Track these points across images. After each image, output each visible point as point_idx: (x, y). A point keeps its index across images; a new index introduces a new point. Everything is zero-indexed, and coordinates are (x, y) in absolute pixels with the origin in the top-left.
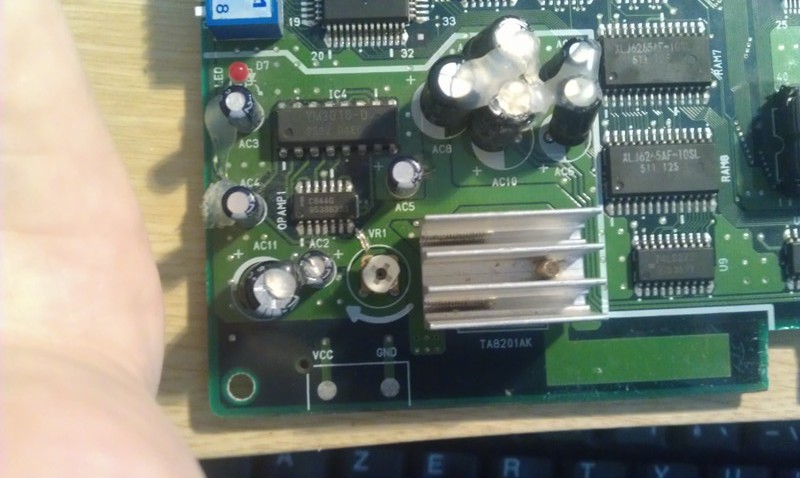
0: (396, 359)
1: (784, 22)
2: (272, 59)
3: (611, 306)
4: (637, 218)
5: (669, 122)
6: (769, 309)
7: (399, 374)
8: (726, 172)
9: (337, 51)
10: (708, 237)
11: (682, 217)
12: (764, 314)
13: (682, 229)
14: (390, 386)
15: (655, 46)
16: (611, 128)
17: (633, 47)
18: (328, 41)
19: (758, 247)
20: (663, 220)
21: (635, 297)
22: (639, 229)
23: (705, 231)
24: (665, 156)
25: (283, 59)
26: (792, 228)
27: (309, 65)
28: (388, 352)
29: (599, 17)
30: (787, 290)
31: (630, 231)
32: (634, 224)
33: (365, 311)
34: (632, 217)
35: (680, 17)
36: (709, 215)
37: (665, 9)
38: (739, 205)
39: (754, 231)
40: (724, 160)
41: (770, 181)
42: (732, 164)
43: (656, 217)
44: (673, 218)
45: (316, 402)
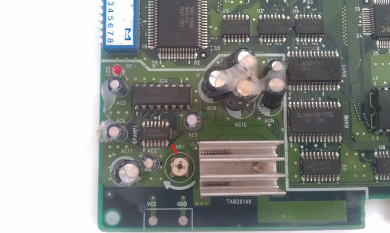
0: (186, 207)
1: (377, 52)
2: (134, 64)
3: (290, 185)
4: (304, 144)
5: (320, 99)
6: (366, 189)
7: (188, 214)
8: (347, 123)
9: (164, 61)
10: (337, 154)
11: (325, 144)
12: (364, 192)
13: (325, 150)
14: (183, 220)
15: (314, 62)
16: (292, 101)
17: (304, 63)
18: (160, 56)
19: (362, 160)
20: (316, 146)
21: (301, 181)
22: (304, 149)
23: (336, 151)
24: (317, 115)
25: (139, 64)
26: (378, 151)
27: (151, 67)
28: (183, 204)
29: (288, 48)
30: (375, 180)
31: (300, 150)
32: (302, 147)
33: (172, 184)
34: (301, 144)
35: (327, 49)
36: (338, 144)
37: (320, 45)
38: (353, 139)
39: (360, 152)
40: (346, 117)
41: (368, 128)
42: (350, 120)
43: (312, 144)
44: (320, 145)
45: (148, 225)
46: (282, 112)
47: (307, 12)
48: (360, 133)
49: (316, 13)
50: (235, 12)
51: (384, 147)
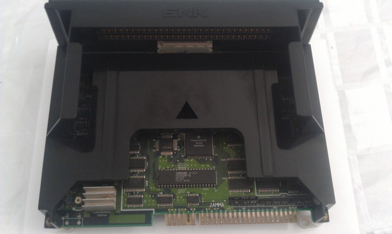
1: (161, 156)
3: (123, 208)
4: (129, 192)
5: (137, 175)
6: (154, 210)
7: (81, 220)
11: (138, 192)
12: (152, 211)
14: (79, 223)
15: (135, 161)
19: (152, 198)
21: (127, 207)
24: (135, 181)
26: (159, 195)
28: (79, 217)
30: (157, 206)
31: (128, 195)
33: (76, 209)
35: (141, 156)
36: (143, 192)
37: (138, 154)
38: (149, 190)
39: (152, 195)
41: (156, 186)
42: (148, 183)
43: (133, 192)
45: (65, 225)
48: (152, 188)
51: (162, 193)
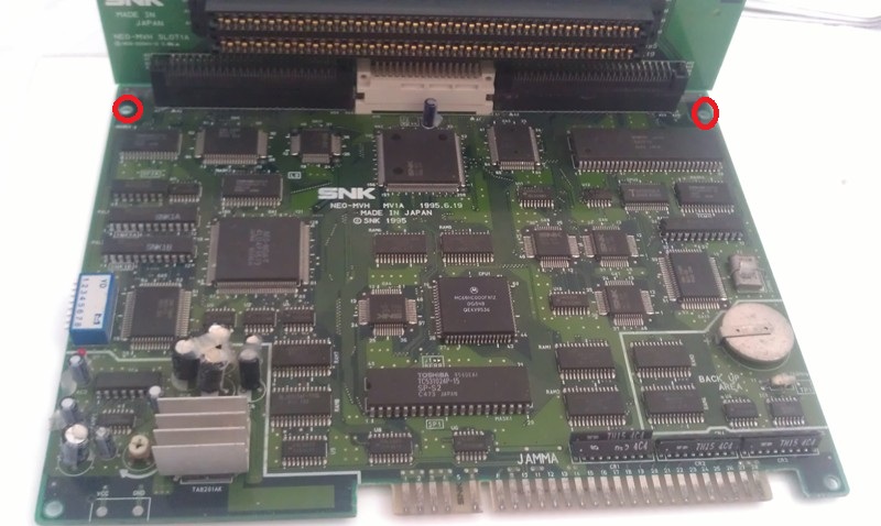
1: (373, 339)
2: (102, 355)
3: (268, 471)
4: (287, 428)
6: (359, 473)
7: (144, 504)
8: (338, 407)
9: (136, 352)
10: (325, 437)
11: (312, 428)
12: (356, 476)
13: (311, 434)
14: (138, 510)
15: (301, 348)
16: (277, 387)
17: (290, 348)
18: (132, 347)
19: (354, 443)
20: (301, 430)
21: (282, 467)
22: (287, 434)
23: (324, 435)
24: (302, 397)
25: (108, 356)
26: (373, 433)
27: (121, 357)
28: (140, 493)
29: (275, 337)
30: (369, 464)
31: (282, 435)
32: (285, 431)
33: (129, 472)
34: (284, 428)
35: (319, 337)
36: (327, 427)
37: (311, 334)
38: (344, 422)
39: (352, 435)
40: (337, 401)
41: (362, 411)
42: (341, 403)
43: (297, 428)
44: (306, 429)
45: (95, 517)
46: (265, 397)
47: (299, 305)
48: (352, 417)
49: (309, 306)
50: (221, 306)
51: (380, 430)
